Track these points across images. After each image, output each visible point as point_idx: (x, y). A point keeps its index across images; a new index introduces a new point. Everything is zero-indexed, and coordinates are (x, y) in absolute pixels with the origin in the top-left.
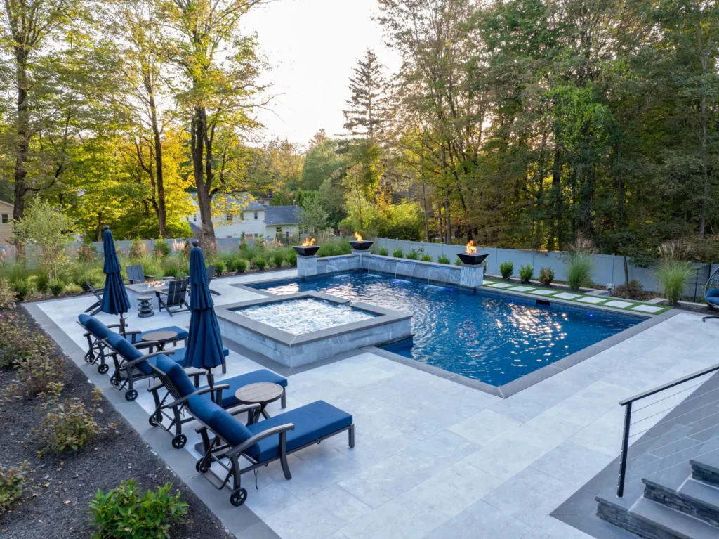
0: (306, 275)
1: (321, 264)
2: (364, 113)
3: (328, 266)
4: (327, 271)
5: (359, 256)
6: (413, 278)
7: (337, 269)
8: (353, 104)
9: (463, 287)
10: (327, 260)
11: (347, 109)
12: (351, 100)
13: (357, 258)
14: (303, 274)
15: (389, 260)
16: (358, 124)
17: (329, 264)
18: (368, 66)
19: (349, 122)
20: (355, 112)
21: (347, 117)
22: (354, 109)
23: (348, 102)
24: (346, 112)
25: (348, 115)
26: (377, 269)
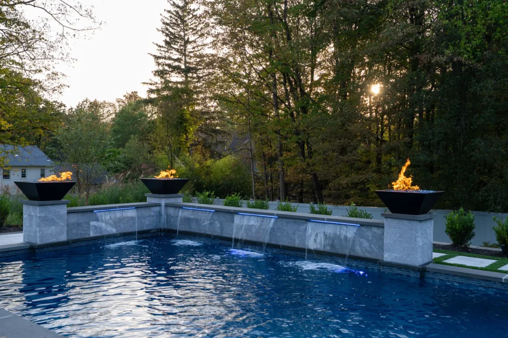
0: (38, 242)
1: (74, 218)
2: (179, 60)
3: (92, 223)
4: (92, 234)
5: (159, 205)
6: (269, 246)
7: (114, 231)
8: (166, 50)
9: (390, 265)
10: (91, 211)
11: (158, 54)
12: (163, 44)
13: (157, 209)
14: (33, 241)
15: (218, 211)
16: (172, 72)
17: (97, 220)
18: (183, 8)
19: (161, 68)
20: (170, 58)
21: (159, 64)
22: (167, 55)
23: (160, 46)
24: (157, 58)
25: (161, 61)
26: (194, 228)
